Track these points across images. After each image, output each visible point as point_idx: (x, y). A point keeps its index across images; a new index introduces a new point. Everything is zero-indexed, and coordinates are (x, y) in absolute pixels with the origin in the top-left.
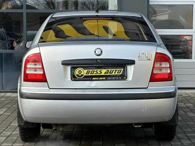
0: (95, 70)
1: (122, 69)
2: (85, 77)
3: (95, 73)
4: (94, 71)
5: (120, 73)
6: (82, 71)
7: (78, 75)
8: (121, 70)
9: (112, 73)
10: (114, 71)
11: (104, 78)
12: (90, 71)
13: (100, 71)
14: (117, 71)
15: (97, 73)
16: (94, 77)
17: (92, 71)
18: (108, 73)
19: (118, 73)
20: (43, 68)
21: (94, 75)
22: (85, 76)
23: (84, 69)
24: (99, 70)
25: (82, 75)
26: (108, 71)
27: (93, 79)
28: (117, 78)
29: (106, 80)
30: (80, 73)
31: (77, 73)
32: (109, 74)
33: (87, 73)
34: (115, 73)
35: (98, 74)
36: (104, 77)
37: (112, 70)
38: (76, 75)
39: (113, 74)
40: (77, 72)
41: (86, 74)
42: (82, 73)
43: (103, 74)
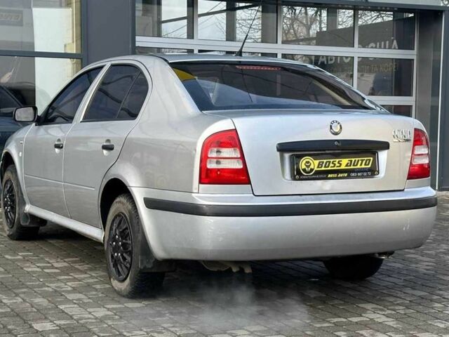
0: (332, 160)
1: (372, 159)
2: (317, 173)
3: (331, 165)
4: (330, 162)
5: (368, 165)
6: (311, 162)
7: (304, 170)
8: (370, 160)
9: (357, 165)
10: (360, 162)
11: (346, 175)
12: (323, 162)
13: (339, 163)
14: (364, 162)
15: (335, 164)
16: (331, 174)
17: (326, 162)
18: (350, 166)
19: (365, 165)
20: (243, 157)
21: (329, 168)
22: (316, 171)
23: (315, 159)
24: (337, 160)
25: (312, 170)
26: (351, 161)
27: (329, 176)
28: (365, 174)
29: (349, 177)
30: (308, 167)
31: (304, 167)
32: (352, 167)
33: (320, 165)
34: (361, 165)
35: (335, 168)
36: (346, 173)
37: (357, 159)
38: (303, 170)
39: (359, 166)
40: (303, 165)
41: (318, 167)
42: (312, 167)
43: (343, 167)
